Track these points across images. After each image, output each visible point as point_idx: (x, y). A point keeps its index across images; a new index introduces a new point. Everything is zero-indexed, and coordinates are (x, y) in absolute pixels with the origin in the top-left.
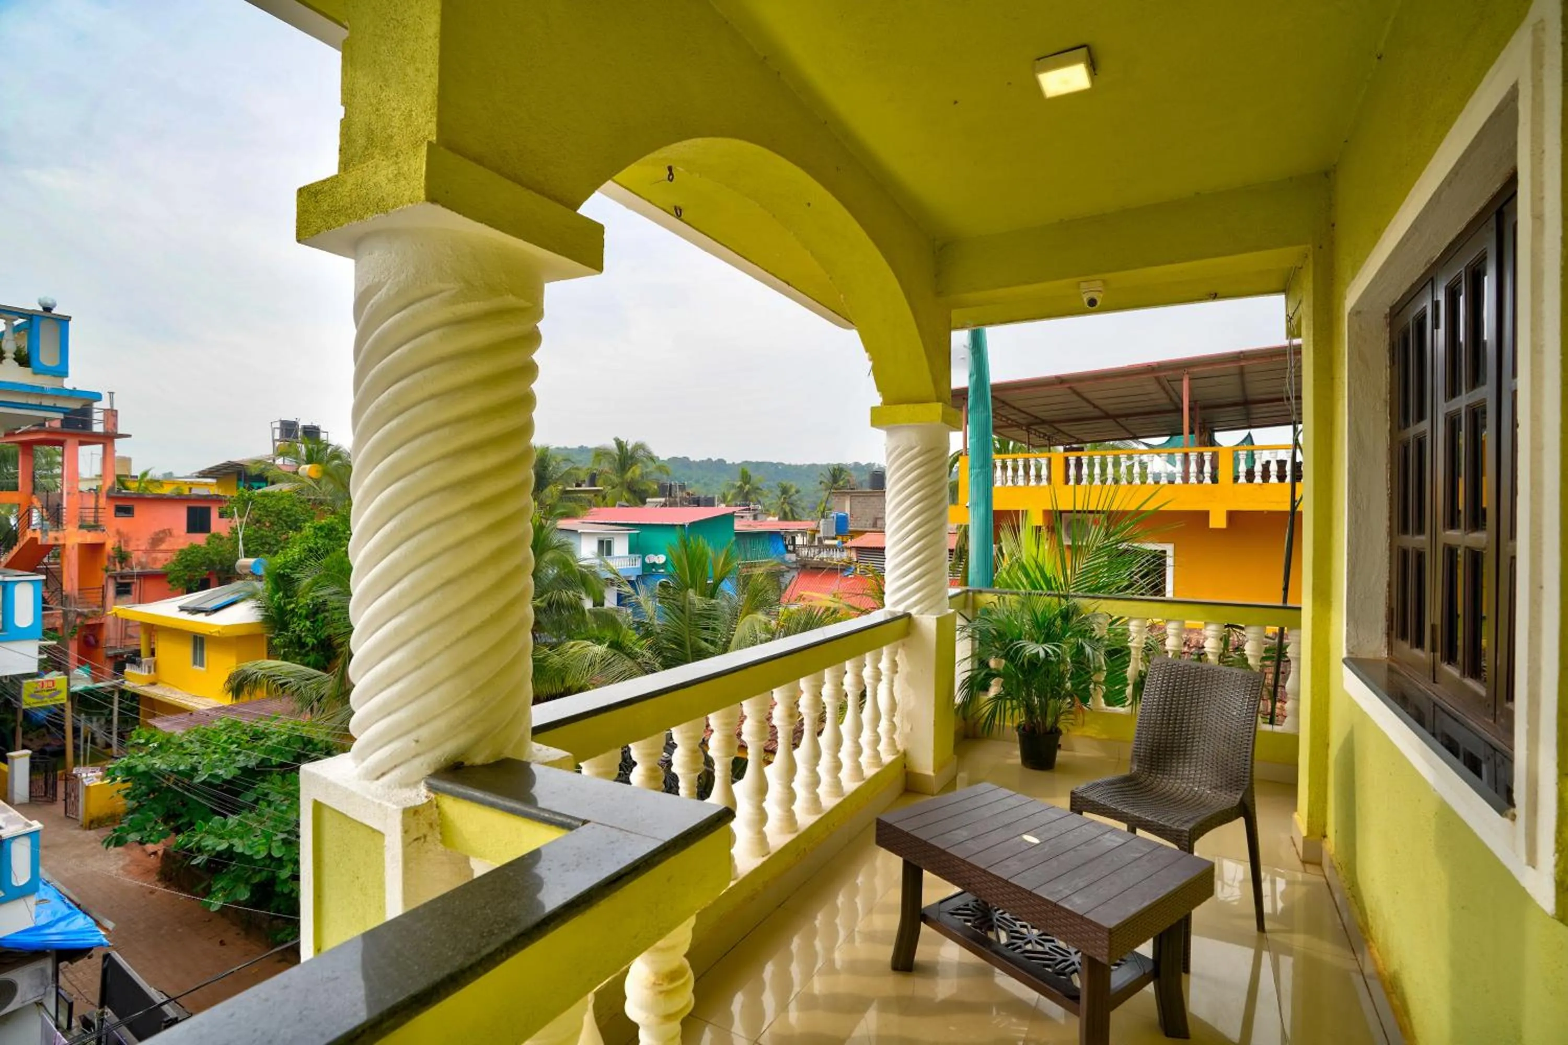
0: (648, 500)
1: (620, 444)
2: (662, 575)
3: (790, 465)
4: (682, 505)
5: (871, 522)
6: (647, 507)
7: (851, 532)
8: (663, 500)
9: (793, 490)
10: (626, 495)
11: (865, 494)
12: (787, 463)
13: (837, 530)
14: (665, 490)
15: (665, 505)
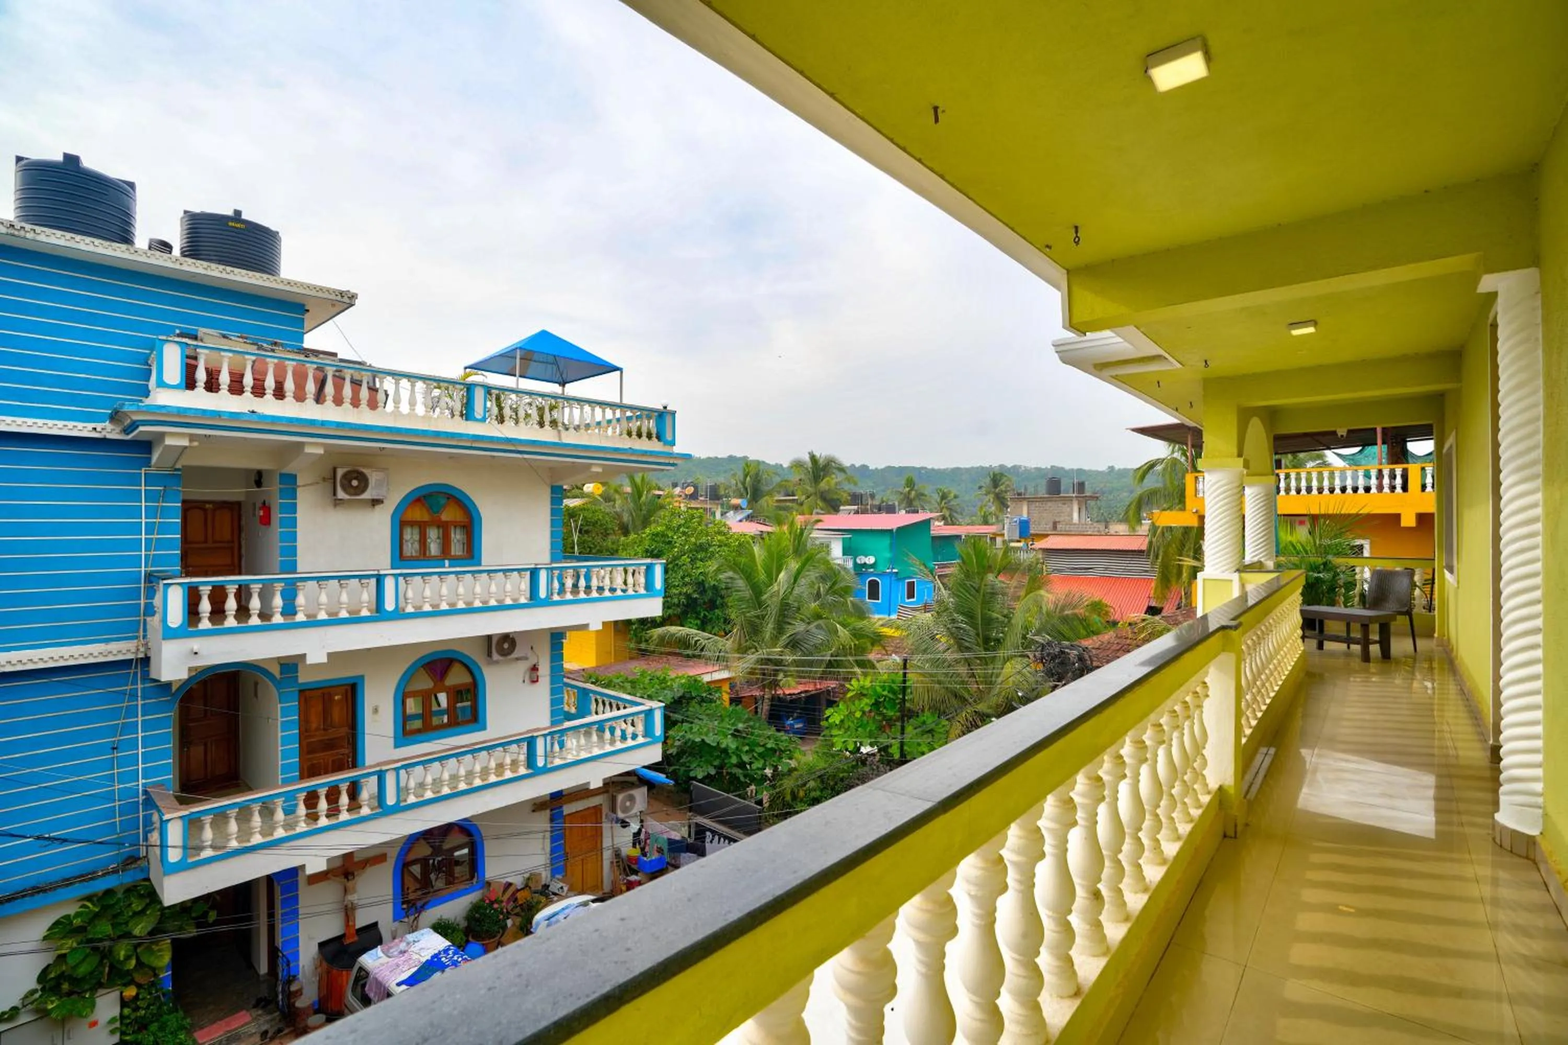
0: (842, 508)
1: (813, 457)
2: (872, 574)
3: (933, 470)
4: (873, 513)
5: (1051, 525)
6: (841, 515)
7: (1032, 535)
8: (856, 507)
9: (952, 495)
10: (820, 503)
11: (1042, 500)
12: (930, 467)
13: (1021, 533)
14: (856, 499)
15: (857, 512)
